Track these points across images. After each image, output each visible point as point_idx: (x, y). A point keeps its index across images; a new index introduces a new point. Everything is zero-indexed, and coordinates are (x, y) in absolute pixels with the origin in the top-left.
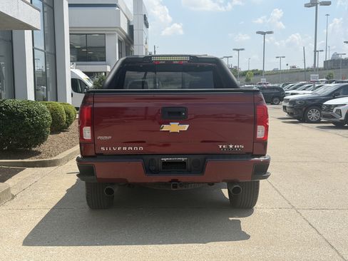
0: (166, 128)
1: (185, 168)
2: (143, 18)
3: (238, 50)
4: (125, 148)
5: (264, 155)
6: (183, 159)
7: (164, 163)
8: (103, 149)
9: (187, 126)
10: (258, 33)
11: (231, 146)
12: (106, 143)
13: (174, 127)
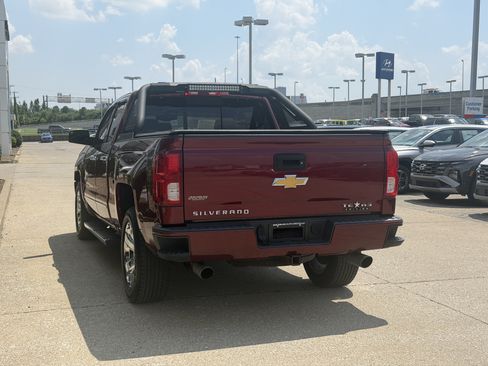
0: (278, 182)
1: (301, 236)
2: (3, 24)
3: (132, 79)
4: (225, 212)
5: (392, 216)
6: (300, 224)
7: (276, 230)
8: (195, 213)
9: (307, 179)
10: (165, 56)
11: (357, 205)
12: (199, 206)
13: (290, 181)
